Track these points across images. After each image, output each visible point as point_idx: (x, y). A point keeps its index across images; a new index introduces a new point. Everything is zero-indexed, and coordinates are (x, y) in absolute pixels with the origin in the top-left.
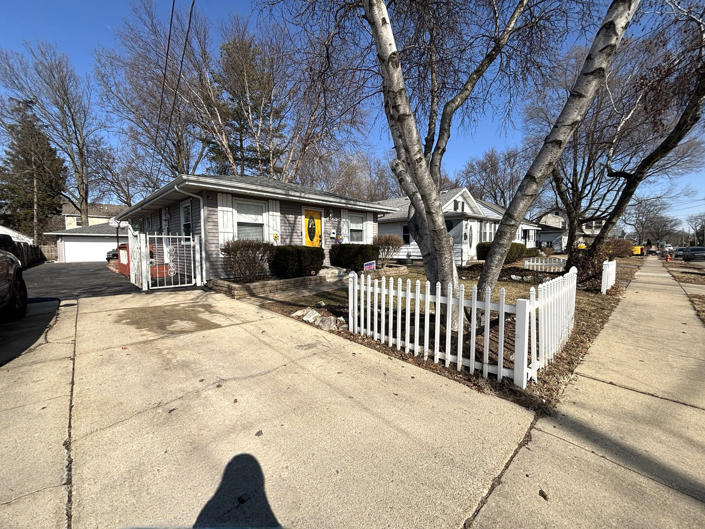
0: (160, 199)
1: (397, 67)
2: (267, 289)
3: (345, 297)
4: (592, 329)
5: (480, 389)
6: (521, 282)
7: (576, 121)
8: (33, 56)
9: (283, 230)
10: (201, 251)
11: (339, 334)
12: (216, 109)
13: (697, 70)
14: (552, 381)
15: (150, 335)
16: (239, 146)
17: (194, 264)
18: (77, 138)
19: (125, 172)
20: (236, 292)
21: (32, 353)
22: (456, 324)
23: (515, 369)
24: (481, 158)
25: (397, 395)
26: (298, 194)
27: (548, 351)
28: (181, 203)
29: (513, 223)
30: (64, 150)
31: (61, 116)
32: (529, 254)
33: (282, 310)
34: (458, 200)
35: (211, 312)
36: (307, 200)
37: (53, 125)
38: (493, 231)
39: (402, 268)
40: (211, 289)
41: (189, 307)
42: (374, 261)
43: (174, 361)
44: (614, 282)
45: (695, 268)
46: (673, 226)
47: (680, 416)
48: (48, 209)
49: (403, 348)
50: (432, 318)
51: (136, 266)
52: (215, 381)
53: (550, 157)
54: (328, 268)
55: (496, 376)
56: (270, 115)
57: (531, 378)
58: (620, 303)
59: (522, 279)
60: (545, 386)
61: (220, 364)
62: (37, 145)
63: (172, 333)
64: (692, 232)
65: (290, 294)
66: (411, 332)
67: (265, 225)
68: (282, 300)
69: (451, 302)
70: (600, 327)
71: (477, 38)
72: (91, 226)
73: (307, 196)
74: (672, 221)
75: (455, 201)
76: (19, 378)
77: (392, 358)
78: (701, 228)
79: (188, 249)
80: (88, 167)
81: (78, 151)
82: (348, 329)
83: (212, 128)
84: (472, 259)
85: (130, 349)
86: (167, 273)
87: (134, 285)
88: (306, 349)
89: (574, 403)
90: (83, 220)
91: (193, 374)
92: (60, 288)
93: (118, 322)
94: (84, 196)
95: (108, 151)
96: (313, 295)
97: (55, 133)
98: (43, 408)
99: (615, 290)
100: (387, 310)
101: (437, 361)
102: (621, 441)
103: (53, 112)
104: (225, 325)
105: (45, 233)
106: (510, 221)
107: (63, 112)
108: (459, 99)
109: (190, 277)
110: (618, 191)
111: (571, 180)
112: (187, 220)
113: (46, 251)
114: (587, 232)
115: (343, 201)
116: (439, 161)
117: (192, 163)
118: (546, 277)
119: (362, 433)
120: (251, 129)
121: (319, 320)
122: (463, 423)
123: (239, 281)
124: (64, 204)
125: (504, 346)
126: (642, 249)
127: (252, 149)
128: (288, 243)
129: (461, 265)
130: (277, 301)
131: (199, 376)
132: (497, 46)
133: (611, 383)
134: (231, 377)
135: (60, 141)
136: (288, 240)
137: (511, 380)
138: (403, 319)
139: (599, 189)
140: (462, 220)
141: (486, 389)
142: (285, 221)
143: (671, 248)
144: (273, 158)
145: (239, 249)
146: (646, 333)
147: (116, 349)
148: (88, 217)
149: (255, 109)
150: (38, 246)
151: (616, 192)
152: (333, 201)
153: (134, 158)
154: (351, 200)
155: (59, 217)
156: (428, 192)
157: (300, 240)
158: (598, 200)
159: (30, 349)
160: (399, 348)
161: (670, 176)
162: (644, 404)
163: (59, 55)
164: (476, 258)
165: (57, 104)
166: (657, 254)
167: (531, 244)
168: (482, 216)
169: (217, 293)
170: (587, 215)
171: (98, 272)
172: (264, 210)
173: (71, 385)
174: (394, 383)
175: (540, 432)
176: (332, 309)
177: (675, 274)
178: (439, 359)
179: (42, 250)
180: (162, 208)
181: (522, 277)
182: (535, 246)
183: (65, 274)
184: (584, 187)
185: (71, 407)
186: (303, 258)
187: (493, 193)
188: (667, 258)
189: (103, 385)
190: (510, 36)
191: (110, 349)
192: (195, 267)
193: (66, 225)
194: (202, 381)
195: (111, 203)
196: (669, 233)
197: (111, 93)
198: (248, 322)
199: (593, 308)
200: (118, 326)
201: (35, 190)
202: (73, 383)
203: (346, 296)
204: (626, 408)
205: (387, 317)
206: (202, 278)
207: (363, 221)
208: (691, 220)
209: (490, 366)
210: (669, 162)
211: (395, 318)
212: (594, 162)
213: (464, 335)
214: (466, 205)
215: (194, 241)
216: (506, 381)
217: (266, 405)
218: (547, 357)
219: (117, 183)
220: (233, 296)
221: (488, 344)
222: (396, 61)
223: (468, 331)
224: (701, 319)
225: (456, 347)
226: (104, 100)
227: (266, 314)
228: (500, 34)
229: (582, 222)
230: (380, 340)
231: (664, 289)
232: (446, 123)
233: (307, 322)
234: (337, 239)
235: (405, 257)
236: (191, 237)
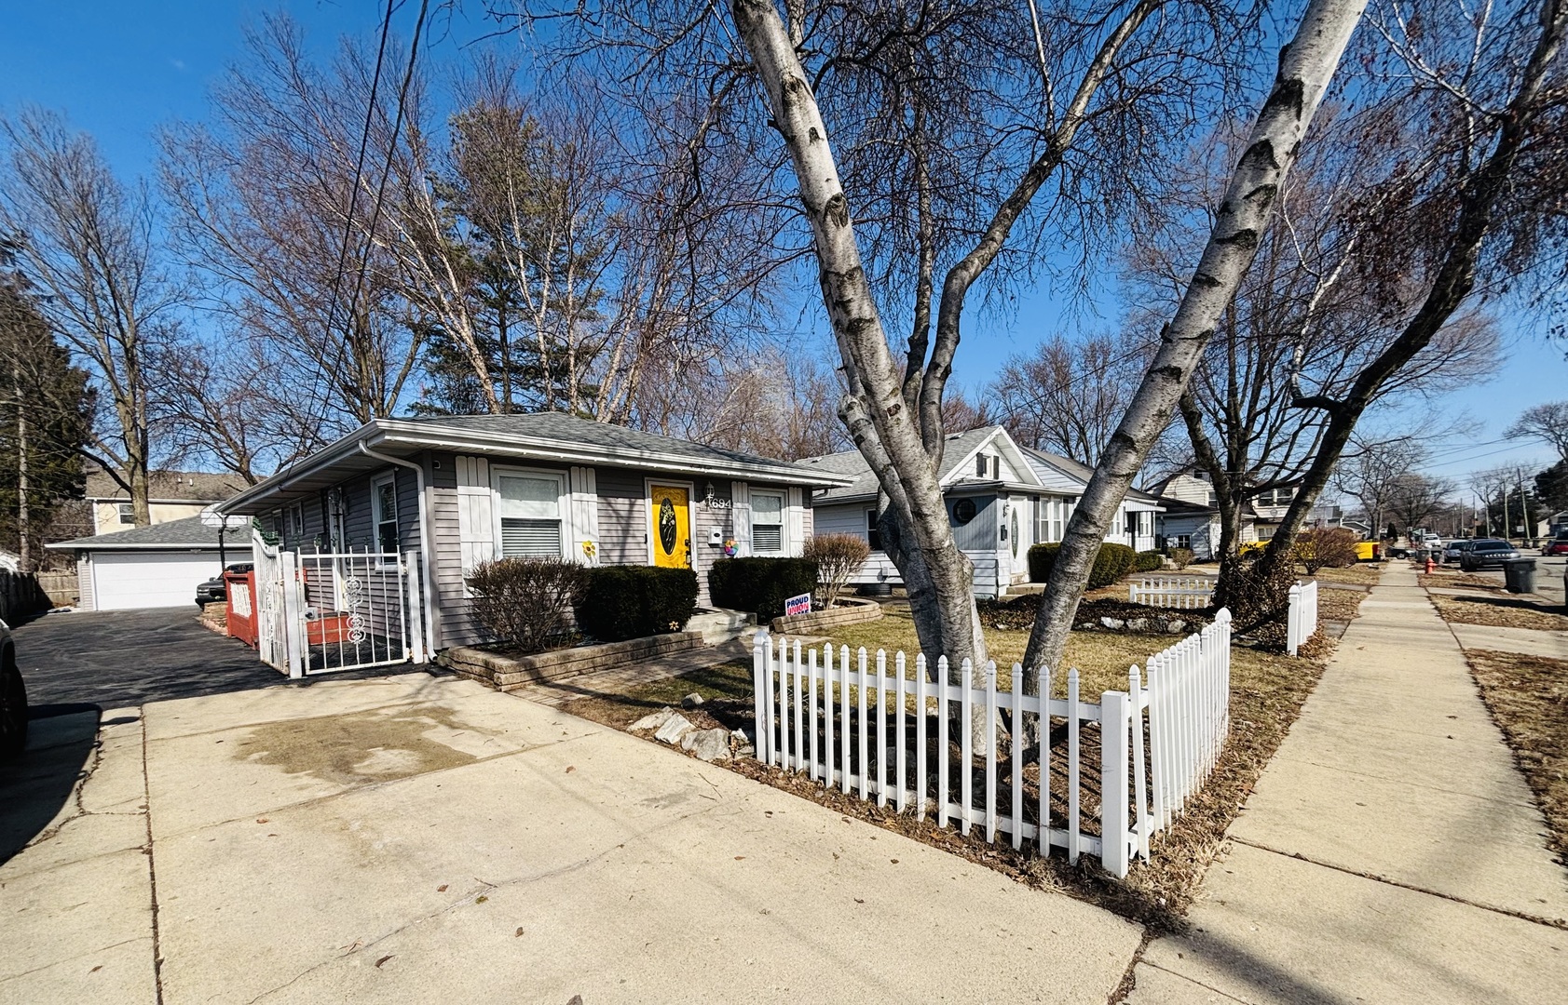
0: (328, 468)
1: (844, 223)
2: (574, 667)
3: (743, 681)
4: (1265, 737)
5: (1033, 882)
6: (1122, 631)
7: (1208, 331)
8: (11, 139)
9: (604, 533)
10: (421, 585)
11: (735, 767)
12: (445, 260)
13: (1460, 192)
14: (1179, 855)
15: (319, 788)
16: (498, 338)
17: (407, 614)
18: (119, 324)
19: (235, 398)
20: (503, 676)
21: (52, 841)
22: (982, 741)
23: (1103, 836)
24: (1033, 356)
25: (862, 902)
26: (636, 453)
27: (1172, 793)
28: (372, 479)
29: (1092, 530)
30: (90, 353)
31: (81, 275)
32: (1143, 565)
33: (609, 715)
34: (985, 452)
35: (452, 726)
36: (655, 465)
37: (64, 297)
38: (1062, 520)
39: (868, 608)
40: (446, 670)
41: (402, 714)
42: (808, 595)
43: (377, 846)
44: (1315, 628)
45: (1484, 588)
46: (1441, 494)
47: (1430, 922)
48: (52, 487)
49: (873, 796)
50: (933, 723)
51: (273, 623)
52: (472, 888)
53: (1159, 400)
54: (705, 611)
55: (1065, 852)
56: (568, 271)
57: (1137, 854)
58: (1325, 674)
59: (1125, 625)
60: (1166, 868)
61: (479, 848)
62: (25, 342)
63: (368, 780)
64: (1480, 506)
65: (624, 676)
66: (888, 760)
67: (563, 523)
68: (608, 691)
69: (969, 698)
70: (1282, 731)
71: (1009, 133)
72: (157, 526)
73: (656, 456)
74: (1436, 485)
75: (979, 455)
76: (31, 903)
77: (849, 818)
78: (1497, 497)
79: (391, 580)
80: (145, 389)
81: (123, 354)
82: (755, 756)
83: (438, 302)
84: (1019, 582)
85: (276, 823)
86: (344, 634)
87: (268, 665)
88: (665, 807)
89: (1223, 903)
90: (138, 510)
91: (422, 876)
92: (95, 678)
93: (239, 758)
94: (137, 455)
95: (194, 352)
96: (676, 677)
97: (69, 313)
98: (95, 969)
99: (1316, 645)
100: (837, 708)
101: (944, 823)
102: (1310, 980)
103: (63, 267)
104: (485, 756)
105: (47, 546)
106: (1086, 527)
107: (85, 266)
108: (977, 261)
109: (396, 642)
110: (1322, 426)
111: (1225, 404)
112: (386, 513)
113: (50, 584)
114: (1263, 513)
115: (736, 465)
116: (938, 392)
117: (392, 380)
118: (1174, 620)
119: (792, 990)
120: (525, 301)
121: (692, 739)
122: (999, 958)
123: (509, 648)
124: (89, 473)
125: (1081, 784)
126: (1375, 548)
127: (528, 346)
128: (616, 559)
129: (996, 596)
130: (597, 695)
131: (437, 877)
132: (1052, 152)
133: (1298, 856)
134: (507, 877)
135: (79, 331)
136: (617, 553)
137: (1096, 860)
138: (872, 731)
139: (1283, 422)
140: (995, 498)
141: (1045, 882)
142: (609, 514)
143: (1438, 542)
144: (575, 365)
145: (506, 580)
146: (1374, 741)
147: (244, 825)
148: (148, 503)
149: (533, 256)
150: (30, 575)
151: (1317, 428)
152: (714, 465)
153: (256, 369)
154: (753, 461)
155: (76, 505)
156: (913, 474)
157: (643, 553)
158: (1280, 444)
159: (48, 832)
160: (864, 796)
161: (1428, 392)
162: (1360, 898)
163: (74, 136)
164: (1027, 578)
165: (72, 245)
166: (1407, 555)
167: (1145, 543)
168: (1039, 487)
169: (461, 678)
170: (1261, 476)
171: (180, 633)
172: (561, 489)
173: (151, 913)
174: (856, 877)
175: (1153, 969)
176: (718, 710)
177: (1441, 603)
178: (950, 818)
179: (40, 582)
180: (328, 488)
181: (1125, 621)
182: (1153, 548)
183: (103, 642)
184: (1251, 419)
185: (158, 965)
186: (650, 594)
187: (1062, 432)
188: (1428, 567)
189: (223, 910)
190: (1077, 128)
191: (230, 825)
192: (407, 621)
193: (97, 525)
194: (443, 889)
195: (203, 469)
196: (1432, 510)
197: (198, 222)
198: (535, 747)
199: (1270, 688)
200: (241, 767)
201: (23, 445)
202: (155, 908)
203: (747, 677)
204: (1325, 908)
205: (838, 726)
206: (424, 645)
207: (781, 504)
208: (1475, 481)
209: (1052, 831)
210: (1424, 362)
211: (854, 729)
212: (1271, 366)
213: (998, 765)
214: (1003, 466)
215: (404, 562)
216: (1086, 863)
217: (586, 938)
218: (1169, 806)
219: (217, 425)
220: (497, 686)
221: (1048, 781)
222: (841, 213)
223: (1007, 755)
224: (1486, 705)
225: (984, 792)
226: (183, 238)
227: (572, 724)
228: (1057, 126)
229: (1251, 492)
230: (824, 779)
231: (1416, 640)
232: (950, 312)
233: (665, 743)
234: (725, 549)
235: (874, 580)
236: (398, 555)
